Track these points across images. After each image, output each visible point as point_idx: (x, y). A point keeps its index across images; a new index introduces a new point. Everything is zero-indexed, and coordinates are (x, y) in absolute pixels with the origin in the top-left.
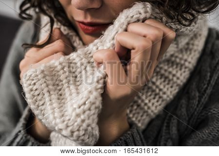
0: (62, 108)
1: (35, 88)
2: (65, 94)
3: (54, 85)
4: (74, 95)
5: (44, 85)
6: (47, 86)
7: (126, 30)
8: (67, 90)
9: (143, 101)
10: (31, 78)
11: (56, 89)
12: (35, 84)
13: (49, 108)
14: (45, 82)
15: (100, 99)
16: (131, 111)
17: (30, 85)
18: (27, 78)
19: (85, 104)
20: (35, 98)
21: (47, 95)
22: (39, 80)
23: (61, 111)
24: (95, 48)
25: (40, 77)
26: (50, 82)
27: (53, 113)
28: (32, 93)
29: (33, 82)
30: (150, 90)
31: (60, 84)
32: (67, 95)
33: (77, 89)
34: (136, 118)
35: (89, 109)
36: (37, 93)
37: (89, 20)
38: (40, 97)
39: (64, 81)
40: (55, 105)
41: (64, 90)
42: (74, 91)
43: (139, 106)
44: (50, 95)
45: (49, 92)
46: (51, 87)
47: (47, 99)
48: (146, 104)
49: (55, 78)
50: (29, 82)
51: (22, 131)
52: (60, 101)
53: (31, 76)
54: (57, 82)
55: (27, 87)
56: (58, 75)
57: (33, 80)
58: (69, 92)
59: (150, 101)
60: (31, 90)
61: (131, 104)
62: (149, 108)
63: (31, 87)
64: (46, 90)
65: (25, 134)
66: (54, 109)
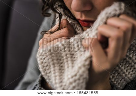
0: (61, 77)
1: (44, 61)
2: (64, 67)
3: (57, 60)
4: (70, 68)
5: (50, 60)
6: (53, 60)
7: (106, 23)
8: (66, 64)
9: (122, 70)
10: (42, 55)
11: (58, 63)
12: (44, 59)
13: (53, 75)
14: (51, 58)
15: (87, 72)
16: (113, 77)
17: (42, 59)
18: (40, 54)
19: (76, 75)
20: (45, 68)
21: (52, 66)
22: (47, 56)
23: (61, 79)
24: (86, 35)
25: (48, 54)
26: (55, 58)
27: (55, 79)
28: (43, 64)
29: (44, 57)
30: (128, 63)
31: (62, 59)
32: (66, 67)
33: (73, 63)
34: (117, 82)
35: (79, 79)
36: (46, 65)
37: (83, 18)
38: (47, 68)
39: (65, 57)
40: (57, 74)
41: (64, 64)
42: (70, 65)
43: (119, 73)
44: (54, 67)
45: (54, 64)
46: (55, 61)
47: (52, 69)
48: (124, 73)
49: (58, 55)
50: (41, 57)
51: (38, 85)
52: (61, 71)
53: (42, 53)
54: (60, 58)
55: (40, 60)
56: (61, 53)
57: (43, 56)
58: (67, 65)
59: (127, 70)
60: (42, 63)
61: (114, 72)
62: (126, 75)
63: (42, 60)
64: (51, 63)
65: (40, 87)
66: (56, 76)
